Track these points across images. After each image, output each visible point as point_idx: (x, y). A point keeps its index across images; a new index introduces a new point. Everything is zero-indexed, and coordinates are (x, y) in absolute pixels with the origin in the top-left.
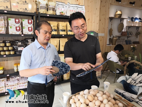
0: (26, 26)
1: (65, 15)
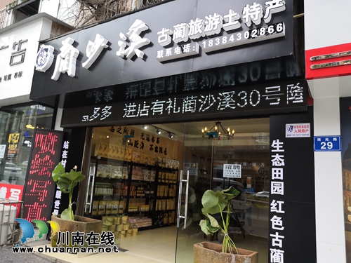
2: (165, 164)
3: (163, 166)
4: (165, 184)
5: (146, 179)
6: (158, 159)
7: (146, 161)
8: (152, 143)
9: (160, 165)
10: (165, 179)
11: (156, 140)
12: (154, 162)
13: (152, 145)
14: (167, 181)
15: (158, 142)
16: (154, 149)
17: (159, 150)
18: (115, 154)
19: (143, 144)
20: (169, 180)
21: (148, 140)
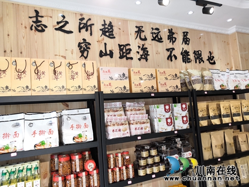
0: (179, 115)
1: (227, 88)
2: (211, 82)
3: (207, 87)
4: (222, 126)
5: (161, 127)
6: (190, 75)
7: (153, 83)
8: (170, 46)
9: (197, 87)
10: (220, 116)
11: (180, 38)
12: (178, 83)
13: (170, 50)
14: (227, 120)
15: (186, 40)
16: (180, 57)
17: (192, 56)
18: (62, 81)
19: (144, 49)
20: (231, 115)
21: (157, 38)
